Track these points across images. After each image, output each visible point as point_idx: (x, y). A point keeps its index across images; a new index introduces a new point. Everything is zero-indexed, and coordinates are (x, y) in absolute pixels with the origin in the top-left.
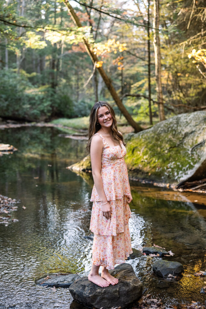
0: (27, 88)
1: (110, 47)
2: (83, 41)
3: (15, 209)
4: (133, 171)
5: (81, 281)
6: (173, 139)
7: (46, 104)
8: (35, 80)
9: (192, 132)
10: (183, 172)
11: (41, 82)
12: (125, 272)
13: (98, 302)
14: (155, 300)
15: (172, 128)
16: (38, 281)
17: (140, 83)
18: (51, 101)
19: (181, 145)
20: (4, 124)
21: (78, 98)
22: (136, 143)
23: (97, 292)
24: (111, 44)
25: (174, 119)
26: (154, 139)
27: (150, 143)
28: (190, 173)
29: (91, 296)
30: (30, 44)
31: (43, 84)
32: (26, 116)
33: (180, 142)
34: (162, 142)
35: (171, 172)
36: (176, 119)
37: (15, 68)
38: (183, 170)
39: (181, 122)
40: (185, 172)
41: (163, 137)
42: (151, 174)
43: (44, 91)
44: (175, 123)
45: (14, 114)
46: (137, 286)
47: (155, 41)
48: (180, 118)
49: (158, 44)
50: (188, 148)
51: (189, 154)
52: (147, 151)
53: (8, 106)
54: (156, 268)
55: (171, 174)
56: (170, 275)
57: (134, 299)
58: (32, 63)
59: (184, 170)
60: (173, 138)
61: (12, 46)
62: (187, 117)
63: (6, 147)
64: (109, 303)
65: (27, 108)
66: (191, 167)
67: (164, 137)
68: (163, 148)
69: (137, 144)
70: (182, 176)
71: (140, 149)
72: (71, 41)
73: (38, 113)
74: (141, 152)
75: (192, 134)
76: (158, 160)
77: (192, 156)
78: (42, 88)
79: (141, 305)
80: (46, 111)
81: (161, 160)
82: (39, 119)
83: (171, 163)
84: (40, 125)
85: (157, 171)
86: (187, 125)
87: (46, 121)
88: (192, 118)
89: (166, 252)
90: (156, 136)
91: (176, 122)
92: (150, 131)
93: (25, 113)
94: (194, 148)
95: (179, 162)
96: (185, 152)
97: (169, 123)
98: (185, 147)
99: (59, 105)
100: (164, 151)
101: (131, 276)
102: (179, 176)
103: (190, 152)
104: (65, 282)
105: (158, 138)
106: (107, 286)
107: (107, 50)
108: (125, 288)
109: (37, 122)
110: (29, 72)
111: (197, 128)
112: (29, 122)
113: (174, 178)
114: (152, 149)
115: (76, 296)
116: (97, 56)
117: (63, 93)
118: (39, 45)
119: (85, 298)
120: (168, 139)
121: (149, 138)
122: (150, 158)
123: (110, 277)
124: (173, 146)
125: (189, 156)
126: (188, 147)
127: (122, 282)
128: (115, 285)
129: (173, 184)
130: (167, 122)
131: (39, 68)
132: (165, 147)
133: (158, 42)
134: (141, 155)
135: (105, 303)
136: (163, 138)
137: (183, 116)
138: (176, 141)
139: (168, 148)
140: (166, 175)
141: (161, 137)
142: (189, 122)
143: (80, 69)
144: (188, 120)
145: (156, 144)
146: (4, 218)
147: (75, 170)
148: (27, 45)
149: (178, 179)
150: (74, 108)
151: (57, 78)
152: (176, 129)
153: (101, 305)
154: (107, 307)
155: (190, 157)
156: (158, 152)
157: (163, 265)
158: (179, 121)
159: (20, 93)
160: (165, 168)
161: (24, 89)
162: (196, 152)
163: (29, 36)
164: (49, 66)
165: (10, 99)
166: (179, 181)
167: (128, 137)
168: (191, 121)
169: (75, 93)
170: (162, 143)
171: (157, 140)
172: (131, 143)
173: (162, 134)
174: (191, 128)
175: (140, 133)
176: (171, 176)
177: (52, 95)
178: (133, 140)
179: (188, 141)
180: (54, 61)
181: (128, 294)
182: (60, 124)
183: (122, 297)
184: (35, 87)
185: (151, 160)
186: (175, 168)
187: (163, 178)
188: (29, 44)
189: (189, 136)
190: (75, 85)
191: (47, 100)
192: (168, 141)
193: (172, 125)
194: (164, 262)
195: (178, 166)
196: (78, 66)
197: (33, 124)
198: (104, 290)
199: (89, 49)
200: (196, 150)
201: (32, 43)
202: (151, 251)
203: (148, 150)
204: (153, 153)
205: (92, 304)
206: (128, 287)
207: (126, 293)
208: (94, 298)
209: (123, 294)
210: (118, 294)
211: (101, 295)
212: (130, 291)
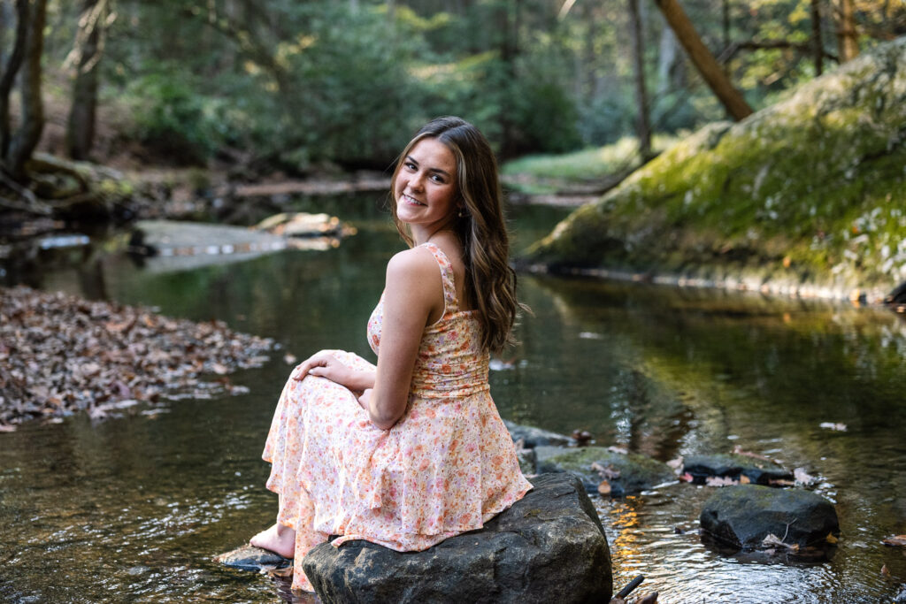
4: (726, 256)
6: (874, 126)
7: (482, 115)
8: (448, 37)
11: (465, 43)
15: (870, 87)
21: (591, 94)
26: (803, 135)
29: (377, 584)
31: (474, 51)
35: (866, 248)
42: (793, 263)
46: (580, 545)
52: (777, 180)
54: (715, 514)
55: (868, 252)
60: (877, 121)
68: (838, 162)
71: (751, 176)
74: (756, 186)
76: (819, 206)
78: (473, 63)
81: (828, 208)
83: (866, 215)
90: (809, 125)
99: (529, 119)
100: (840, 173)
101: (561, 507)
102: (899, 258)
105: (818, 129)
110: (425, 12)
113: (878, 268)
114: (797, 171)
117: (540, 78)
120: (857, 128)
122: (790, 205)
124: (874, 153)
129: (876, 290)
132: (844, 160)
136: (836, 129)
138: (886, 132)
139: (856, 161)
140: (849, 260)
141: (829, 126)
149: (894, 270)
150: (578, 126)
152: (886, 89)
156: (818, 179)
160: (846, 234)
166: (897, 278)
169: (584, 76)
170: (834, 145)
176: (869, 262)
177: (503, 85)
178: (726, 146)
181: (536, 574)
183: (511, 590)
184: (446, 61)
185: (792, 208)
186: (881, 230)
187: (836, 269)
191: (487, 103)
192: (856, 134)
195: (896, 220)
203: (783, 176)
204: (798, 184)
206: (539, 547)
207: (527, 571)
208: (386, 594)
209: (516, 577)
210: (491, 577)
211: (419, 579)
212: (545, 566)
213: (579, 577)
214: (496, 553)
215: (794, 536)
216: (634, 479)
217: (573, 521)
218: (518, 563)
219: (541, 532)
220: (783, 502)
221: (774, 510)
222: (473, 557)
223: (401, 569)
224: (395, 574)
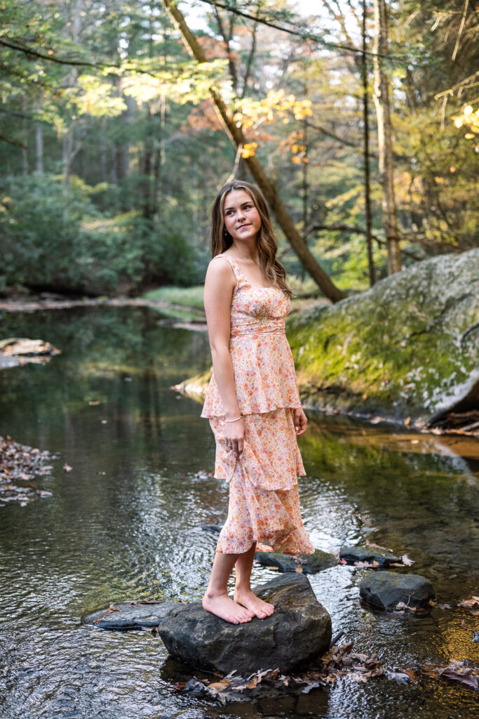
0: (86, 218)
1: (274, 111)
2: (209, 95)
3: (46, 470)
4: (325, 391)
5: (188, 611)
6: (418, 314)
7: (130, 256)
8: (107, 199)
9: (464, 297)
10: (444, 390)
11: (119, 204)
12: (290, 590)
13: (226, 659)
14: (363, 657)
15: (416, 288)
16: (89, 617)
17: (346, 197)
18: (143, 247)
19: (438, 327)
20: (33, 301)
22: (332, 325)
23: (222, 635)
24: (276, 101)
25: (422, 268)
26: (375, 316)
27: (365, 324)
28: (460, 392)
29: (210, 644)
30: (89, 105)
31: (125, 210)
32: (85, 282)
33: (436, 321)
34: (393, 321)
35: (414, 391)
36: (427, 268)
37: (60, 173)
38: (442, 384)
39: (438, 275)
40: (447, 389)
41: (395, 309)
42: (368, 398)
43: (127, 224)
44: (424, 276)
45: (57, 280)
47: (378, 93)
48: (435, 265)
49: (385, 100)
50: (454, 335)
51: (457, 348)
52: (358, 344)
53: (42, 257)
54: (369, 589)
55: (415, 395)
56: (401, 605)
57: (310, 651)
58: (98, 159)
59: (445, 384)
60: (420, 311)
61: (47, 111)
62: (452, 262)
63: (35, 346)
64: (251, 661)
65: (87, 265)
66: (461, 379)
67: (399, 309)
68: (396, 335)
69: (336, 327)
70: (441, 400)
71: (342, 339)
72: (182, 96)
73: (111, 276)
74: (345, 346)
75: (465, 302)
76: (384, 363)
77: (463, 353)
78: (122, 218)
79: (328, 665)
80: (130, 271)
81: (390, 365)
82: (114, 290)
83: (414, 371)
84: (116, 302)
85: (381, 389)
86: (452, 282)
87: (132, 295)
88: (462, 265)
89: (394, 558)
90: (379, 309)
91: (427, 274)
92: (365, 298)
93: (83, 277)
94: (468, 332)
95: (434, 367)
96: (446, 344)
97: (409, 277)
98: (446, 331)
99: (162, 258)
100: (398, 342)
101: (304, 597)
102: (434, 399)
103: (458, 344)
104: (152, 618)
105: (384, 313)
106: (245, 621)
107: (266, 114)
108: (287, 625)
109: (111, 297)
110: (91, 181)
111: (474, 287)
112: (92, 296)
113: (421, 404)
114: (370, 339)
115: (175, 645)
116: (244, 130)
117: (171, 230)
118: (108, 108)
119: (194, 649)
120: (408, 315)
121: (363, 314)
122: (367, 359)
123: (254, 601)
124: (419, 331)
125: (457, 352)
126: (454, 331)
127: (281, 612)
128: (267, 617)
129: (420, 419)
130: (405, 276)
131: (113, 172)
132: (400, 334)
133: (385, 97)
134: (344, 353)
135: (242, 660)
136: (395, 314)
137: (443, 261)
138: (426, 318)
139: (408, 336)
140: (404, 398)
141: (391, 311)
142: (456, 274)
143: (210, 173)
144: (454, 269)
145: (380, 326)
146: (20, 490)
147: (192, 393)
148: (80, 109)
149: (431, 407)
150: (196, 264)
151: (156, 196)
152: (426, 291)
153: (232, 665)
154: (248, 669)
155: (459, 354)
156: (384, 346)
157: (384, 583)
158: (434, 272)
159: (71, 230)
160: (401, 382)
161: (80, 219)
162: (473, 342)
163: (84, 87)
164: (137, 169)
165: (46, 244)
166: (432, 411)
167: (314, 313)
168: (462, 271)
169: (199, 229)
170: (394, 323)
171: (382, 317)
172: (322, 326)
173: (394, 304)
174: (461, 287)
175: (341, 302)
176: (415, 400)
177: (145, 235)
178: (326, 319)
179: (455, 319)
180: (149, 155)
181: (296, 637)
182: (163, 299)
183: (283, 646)
184: (107, 217)
185: (367, 364)
186: (423, 381)
187: (395, 404)
188: (86, 104)
189: (457, 307)
190: (199, 211)
191: (133, 247)
192: (407, 318)
193: (416, 282)
194: (388, 576)
195: (432, 375)
196: (204, 167)
197: (101, 300)
198: (241, 631)
199: (223, 114)
200: (473, 338)
201: (92, 102)
202: (360, 555)
203: (362, 342)
204: (372, 348)
205: (211, 662)
206: (297, 622)
207: (292, 636)
208: (215, 649)
209: (285, 639)
210: (272, 639)
211: (233, 641)
212: (301, 632)
213: (318, 638)
214: (274, 626)
215: (413, 603)
216: (315, 564)
218: (287, 631)
219: (298, 613)
220: (406, 582)
221: (402, 587)
222: (262, 629)
224: (219, 638)
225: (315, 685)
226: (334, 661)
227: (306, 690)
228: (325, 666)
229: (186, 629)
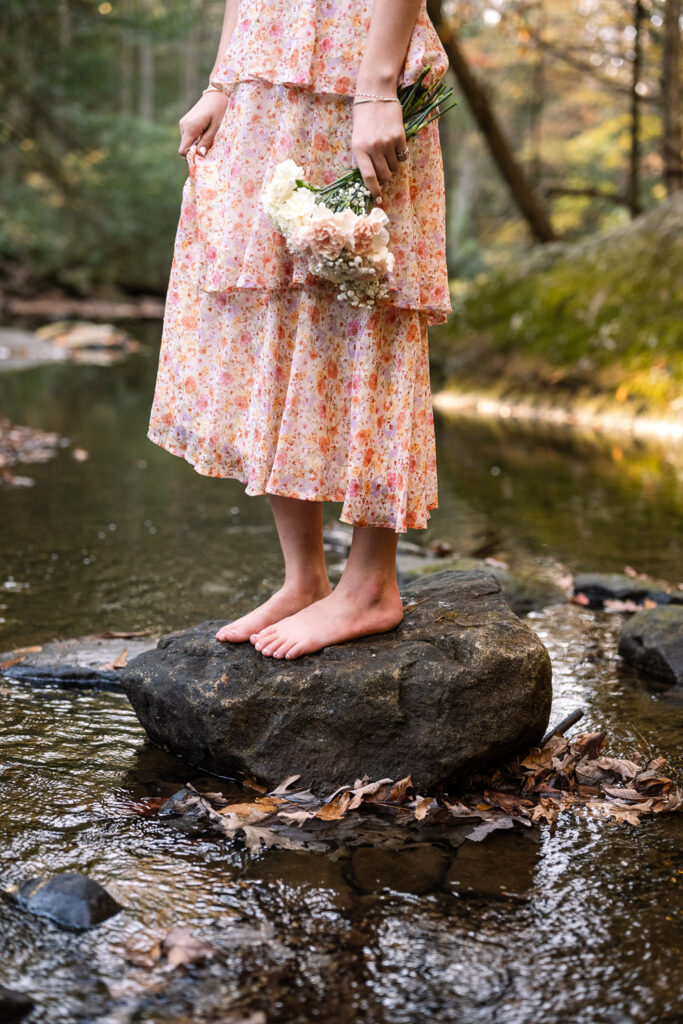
13: (274, 747)
14: (627, 767)
29: (233, 707)
46: (519, 661)
57: (493, 737)
64: (338, 756)
79: (539, 780)
101: (485, 610)
115: (154, 711)
119: (195, 718)
135: (314, 751)
154: (329, 775)
181: (457, 699)
183: (422, 721)
205: (236, 752)
206: (461, 662)
207: (446, 695)
208: (246, 722)
209: (429, 702)
210: (394, 701)
211: (293, 702)
212: (471, 688)
213: (516, 704)
214: (403, 669)
217: (508, 629)
218: (434, 683)
219: (465, 642)
222: (370, 674)
223: (267, 687)
224: (258, 694)
225: (504, 823)
226: (554, 771)
227: (478, 834)
228: (532, 782)
229: (181, 671)
